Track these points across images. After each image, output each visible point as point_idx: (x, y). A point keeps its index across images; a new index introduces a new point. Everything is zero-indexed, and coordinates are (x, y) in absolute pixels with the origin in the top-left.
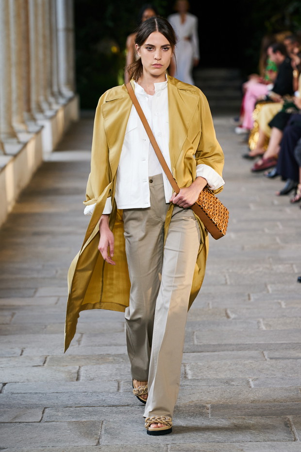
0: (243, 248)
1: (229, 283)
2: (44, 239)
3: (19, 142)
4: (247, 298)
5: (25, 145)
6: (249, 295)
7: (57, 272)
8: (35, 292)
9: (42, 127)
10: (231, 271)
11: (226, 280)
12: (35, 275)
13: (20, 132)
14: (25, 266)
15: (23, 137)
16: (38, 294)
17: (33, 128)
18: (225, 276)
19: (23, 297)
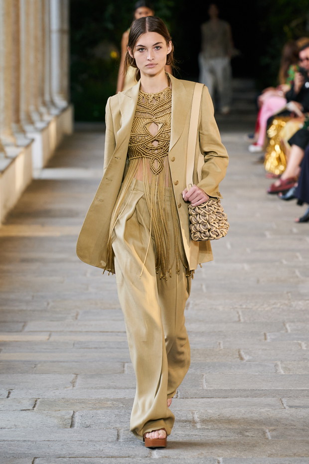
0: (258, 281)
1: (242, 320)
2: (34, 266)
3: (7, 157)
4: (263, 337)
5: (13, 160)
6: (265, 335)
7: (48, 304)
8: (24, 326)
9: (33, 140)
10: (244, 306)
11: (239, 317)
12: (24, 307)
13: (8, 145)
14: (12, 296)
15: (11, 151)
16: (26, 329)
17: (22, 141)
18: (238, 313)
19: (10, 331)
